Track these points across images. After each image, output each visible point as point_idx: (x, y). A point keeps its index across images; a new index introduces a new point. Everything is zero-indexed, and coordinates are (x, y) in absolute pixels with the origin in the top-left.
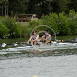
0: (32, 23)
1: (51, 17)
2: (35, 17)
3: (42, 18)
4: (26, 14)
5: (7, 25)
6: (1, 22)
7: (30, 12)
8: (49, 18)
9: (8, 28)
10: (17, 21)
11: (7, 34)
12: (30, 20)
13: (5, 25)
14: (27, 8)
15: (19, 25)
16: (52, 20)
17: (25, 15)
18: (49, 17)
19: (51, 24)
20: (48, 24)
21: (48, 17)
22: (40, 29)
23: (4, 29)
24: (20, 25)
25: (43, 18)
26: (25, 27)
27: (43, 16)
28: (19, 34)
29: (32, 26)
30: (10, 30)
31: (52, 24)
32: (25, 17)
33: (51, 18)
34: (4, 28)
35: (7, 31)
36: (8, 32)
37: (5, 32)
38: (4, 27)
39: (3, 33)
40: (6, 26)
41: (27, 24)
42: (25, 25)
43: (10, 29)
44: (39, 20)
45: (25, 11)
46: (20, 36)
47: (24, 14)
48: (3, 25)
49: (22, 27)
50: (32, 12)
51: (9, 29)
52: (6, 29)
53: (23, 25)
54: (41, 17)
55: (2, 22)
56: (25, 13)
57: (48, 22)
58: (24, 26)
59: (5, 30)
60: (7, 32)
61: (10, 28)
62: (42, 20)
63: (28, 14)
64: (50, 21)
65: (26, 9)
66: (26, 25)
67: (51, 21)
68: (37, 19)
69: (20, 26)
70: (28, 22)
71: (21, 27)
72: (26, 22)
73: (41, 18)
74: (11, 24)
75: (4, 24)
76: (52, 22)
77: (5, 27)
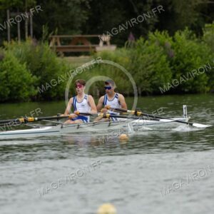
1: (154, 42)
2: (108, 43)
3: (128, 47)
4: (82, 34)
5: (30, 64)
6: (14, 57)
7: (94, 28)
8: (148, 45)
9: (34, 73)
10: (57, 53)
11: (29, 90)
12: (95, 52)
13: (25, 65)
14: (87, 18)
15: (63, 65)
16: (154, 51)
17: (80, 38)
18: (147, 42)
19: (152, 63)
20: (145, 62)
21: (144, 42)
23: (21, 76)
24: (66, 65)
25: (132, 46)
27: (131, 40)
30: (40, 77)
31: (155, 63)
32: (80, 42)
33: (152, 47)
34: (21, 74)
35: (32, 81)
36: (33, 84)
37: (25, 83)
38: (23, 69)
39: (19, 85)
40: (27, 68)
43: (37, 76)
44: (119, 51)
45: (80, 25)
47: (77, 35)
48: (20, 66)
50: (99, 28)
51: (35, 77)
52: (28, 75)
54: (126, 43)
55: (16, 57)
56: (81, 32)
57: (144, 56)
59: (24, 80)
60: (30, 85)
61: (38, 73)
62: (129, 52)
63: (89, 33)
64: (149, 53)
65: (85, 21)
67: (152, 53)
68: (114, 47)
69: (67, 68)
72: (82, 57)
73: (124, 45)
74: (43, 61)
75: (22, 63)
76: (155, 57)
77: (25, 71)
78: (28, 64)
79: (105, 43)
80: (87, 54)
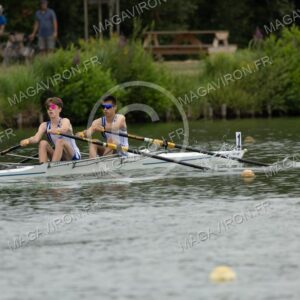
0: (213, 64)
1: (289, 41)
2: (226, 42)
3: (254, 48)
4: (190, 29)
5: (116, 71)
7: (205, 22)
8: (281, 46)
10: (154, 55)
12: (207, 55)
13: (108, 73)
14: (196, 7)
15: (162, 73)
16: (290, 54)
17: (185, 35)
18: (280, 41)
19: (287, 71)
20: (277, 69)
21: (276, 41)
22: (244, 88)
24: (167, 73)
25: (259, 47)
26: (188, 81)
27: (257, 38)
28: (164, 106)
29: (213, 75)
31: (292, 71)
32: (186, 40)
33: (287, 48)
34: (104, 85)
35: (118, 95)
38: (106, 78)
40: (111, 77)
41: (192, 68)
42: (185, 73)
44: (241, 54)
45: (185, 17)
46: (168, 115)
47: (182, 31)
48: (102, 73)
49: (173, 81)
50: (212, 20)
53: (180, 73)
54: (250, 43)
56: (186, 26)
57: (276, 61)
58: (182, 76)
62: (255, 55)
63: (199, 28)
64: (283, 56)
65: (193, 12)
66: (191, 73)
67: (286, 57)
68: (233, 48)
69: (168, 78)
70: (196, 62)
71: (170, 81)
72: (189, 62)
73: (247, 45)
74: (133, 68)
75: (104, 69)
76: (291, 62)
77: (109, 81)
78: (113, 71)
79: (221, 43)
80: (195, 57)
